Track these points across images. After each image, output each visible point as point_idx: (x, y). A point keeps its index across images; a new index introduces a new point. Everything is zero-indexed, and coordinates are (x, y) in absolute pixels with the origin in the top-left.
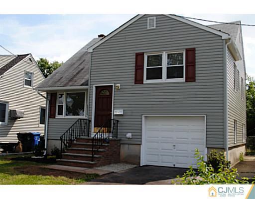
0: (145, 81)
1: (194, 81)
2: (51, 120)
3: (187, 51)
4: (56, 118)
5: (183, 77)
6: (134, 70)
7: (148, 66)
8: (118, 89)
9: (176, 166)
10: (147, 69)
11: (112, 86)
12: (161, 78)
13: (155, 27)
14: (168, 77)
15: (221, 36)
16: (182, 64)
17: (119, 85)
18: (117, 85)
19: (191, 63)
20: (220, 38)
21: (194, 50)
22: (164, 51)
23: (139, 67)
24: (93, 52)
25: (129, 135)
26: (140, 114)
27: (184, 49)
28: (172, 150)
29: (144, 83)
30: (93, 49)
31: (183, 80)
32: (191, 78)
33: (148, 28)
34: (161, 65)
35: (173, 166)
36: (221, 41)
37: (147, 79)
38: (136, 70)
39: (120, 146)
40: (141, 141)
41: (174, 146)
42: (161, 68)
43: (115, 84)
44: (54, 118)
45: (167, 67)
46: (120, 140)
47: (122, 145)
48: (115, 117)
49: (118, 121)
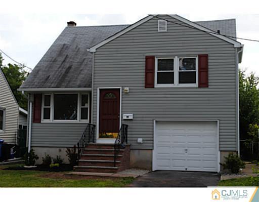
0: (157, 85)
1: (207, 87)
2: (35, 124)
3: (200, 57)
4: (42, 122)
5: (195, 83)
6: (144, 74)
7: (158, 70)
8: (127, 93)
9: (188, 170)
10: (158, 73)
11: (119, 89)
12: (173, 83)
13: (166, 31)
14: (180, 82)
15: (233, 45)
16: (195, 69)
17: (128, 88)
18: (125, 88)
19: (204, 69)
20: (232, 46)
21: (206, 56)
22: (176, 55)
23: (149, 70)
24: (96, 52)
25: (140, 140)
26: (151, 119)
27: (197, 54)
28: (184, 154)
29: (155, 87)
30: (96, 49)
31: (196, 85)
32: (204, 84)
33: (159, 31)
34: (173, 70)
35: (185, 170)
36: (233, 49)
37: (158, 83)
38: (146, 73)
39: (129, 151)
40: (153, 146)
41: (186, 150)
42: (173, 72)
43: (122, 87)
44: (40, 122)
45: (179, 72)
46: (130, 146)
47: (131, 151)
48: (123, 121)
49: (127, 126)
